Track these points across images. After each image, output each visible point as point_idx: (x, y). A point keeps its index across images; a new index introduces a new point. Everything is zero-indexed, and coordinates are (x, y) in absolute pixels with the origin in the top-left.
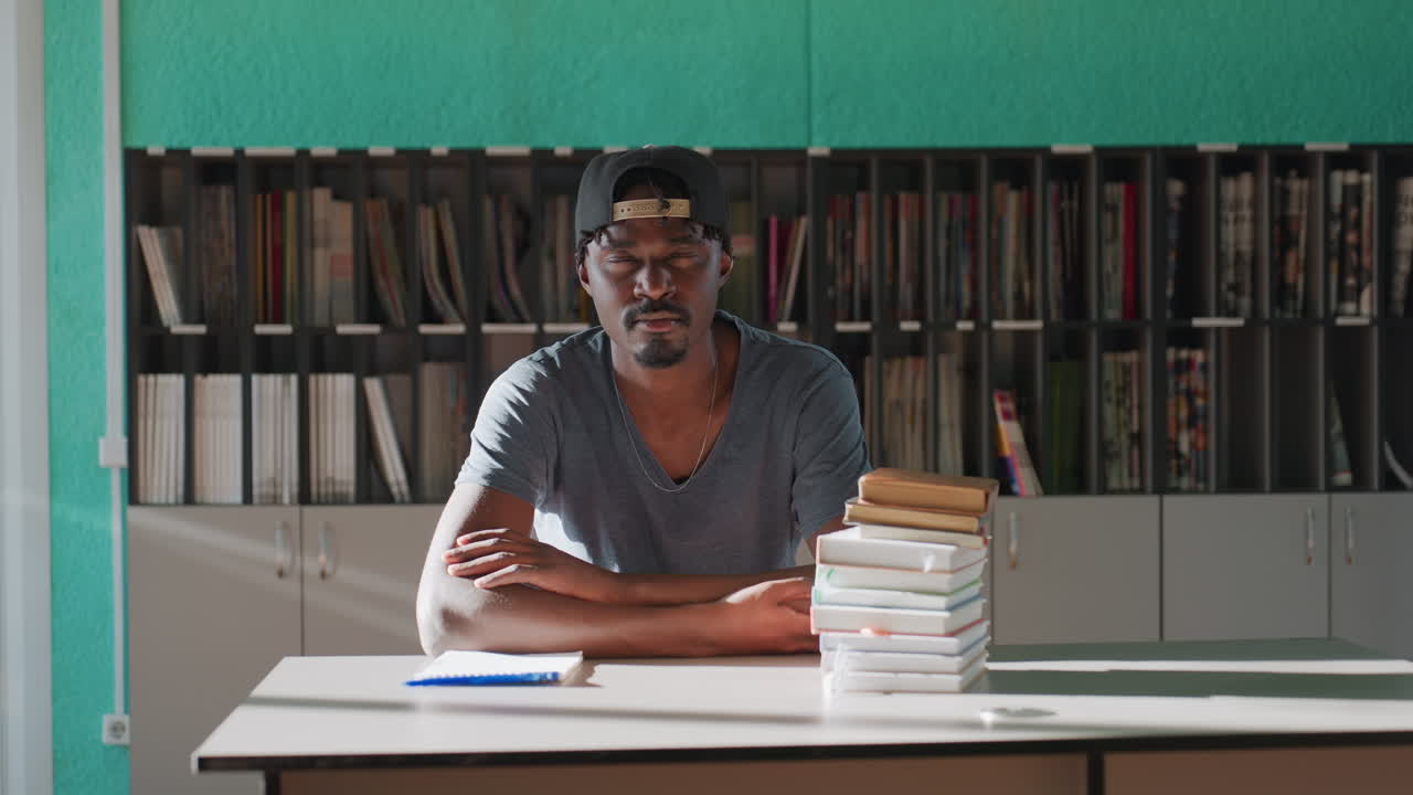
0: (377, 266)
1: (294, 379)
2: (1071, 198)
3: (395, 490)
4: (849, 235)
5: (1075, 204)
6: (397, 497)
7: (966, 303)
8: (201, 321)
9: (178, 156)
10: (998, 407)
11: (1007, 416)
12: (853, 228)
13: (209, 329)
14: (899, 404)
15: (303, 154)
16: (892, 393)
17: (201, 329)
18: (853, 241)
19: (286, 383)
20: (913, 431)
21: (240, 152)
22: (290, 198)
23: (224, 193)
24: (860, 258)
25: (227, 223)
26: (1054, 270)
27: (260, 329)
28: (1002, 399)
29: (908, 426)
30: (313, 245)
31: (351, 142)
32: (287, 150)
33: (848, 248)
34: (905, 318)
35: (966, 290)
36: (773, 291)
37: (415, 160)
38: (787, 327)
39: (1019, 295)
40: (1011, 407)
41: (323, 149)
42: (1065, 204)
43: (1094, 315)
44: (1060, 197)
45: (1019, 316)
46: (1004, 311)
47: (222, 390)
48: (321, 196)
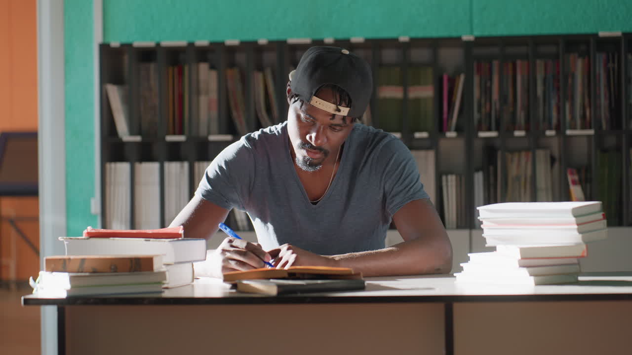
0: (232, 103)
1: (186, 165)
2: (614, 62)
3: (240, 224)
4: (488, 84)
5: (616, 65)
6: (241, 228)
7: (554, 121)
8: (139, 133)
9: (126, 47)
10: (570, 178)
11: (574, 183)
12: (491, 79)
13: (143, 138)
14: (518, 178)
15: (191, 45)
16: (513, 171)
17: (138, 139)
18: (490, 89)
19: (182, 167)
20: (525, 192)
21: (158, 45)
22: (186, 69)
23: (152, 66)
24: (495, 96)
25: (154, 83)
26: (603, 102)
27: (170, 138)
28: (572, 174)
29: (523, 190)
30: (198, 93)
31: (218, 38)
32: (183, 43)
33: (487, 91)
34: (520, 129)
35: (554, 114)
36: (445, 116)
37: (251, 47)
38: (451, 134)
39: (584, 116)
40: (576, 178)
41: (202, 41)
42: (610, 65)
43: (624, 126)
44: (607, 62)
45: (584, 127)
46: (575, 125)
47: (149, 170)
48: (204, 67)
